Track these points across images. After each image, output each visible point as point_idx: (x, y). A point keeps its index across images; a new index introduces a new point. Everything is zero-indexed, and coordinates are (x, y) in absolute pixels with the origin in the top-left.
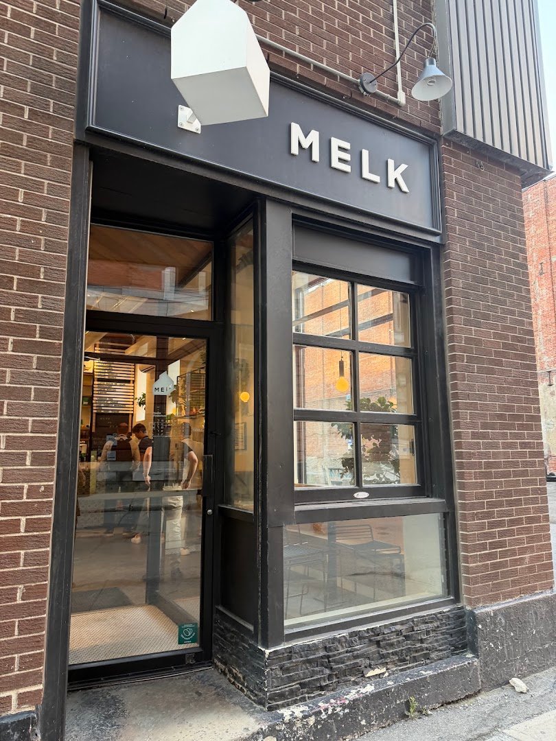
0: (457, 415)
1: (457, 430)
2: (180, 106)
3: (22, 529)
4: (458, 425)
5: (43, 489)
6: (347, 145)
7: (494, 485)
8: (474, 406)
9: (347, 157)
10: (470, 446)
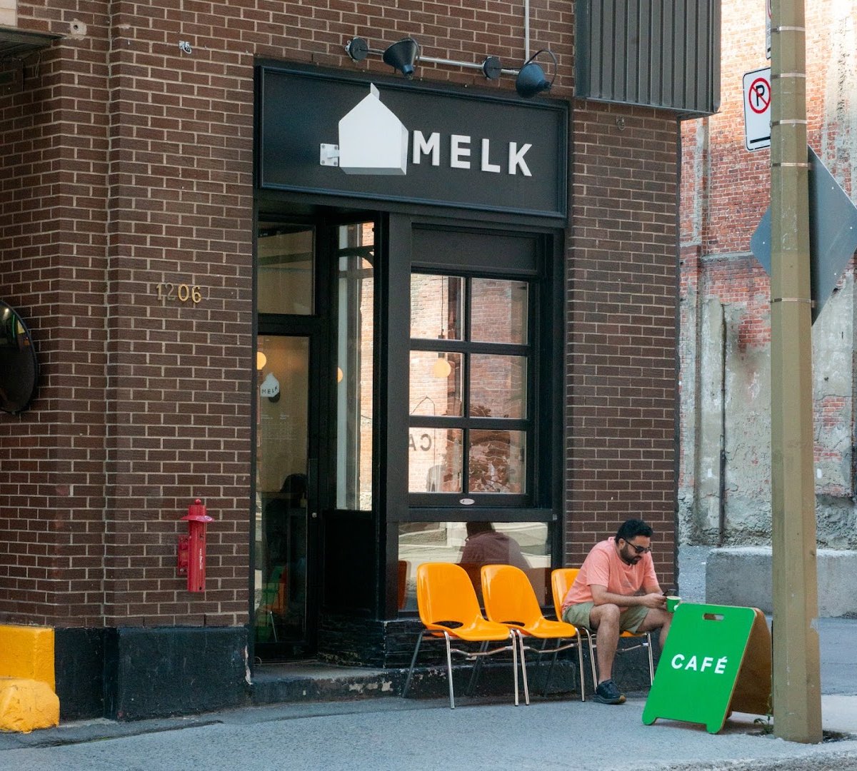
0: (571, 422)
1: (570, 437)
2: (322, 144)
3: (235, 506)
4: (571, 432)
5: (244, 478)
6: (467, 139)
7: (607, 496)
8: (590, 412)
9: (467, 152)
10: (583, 453)
